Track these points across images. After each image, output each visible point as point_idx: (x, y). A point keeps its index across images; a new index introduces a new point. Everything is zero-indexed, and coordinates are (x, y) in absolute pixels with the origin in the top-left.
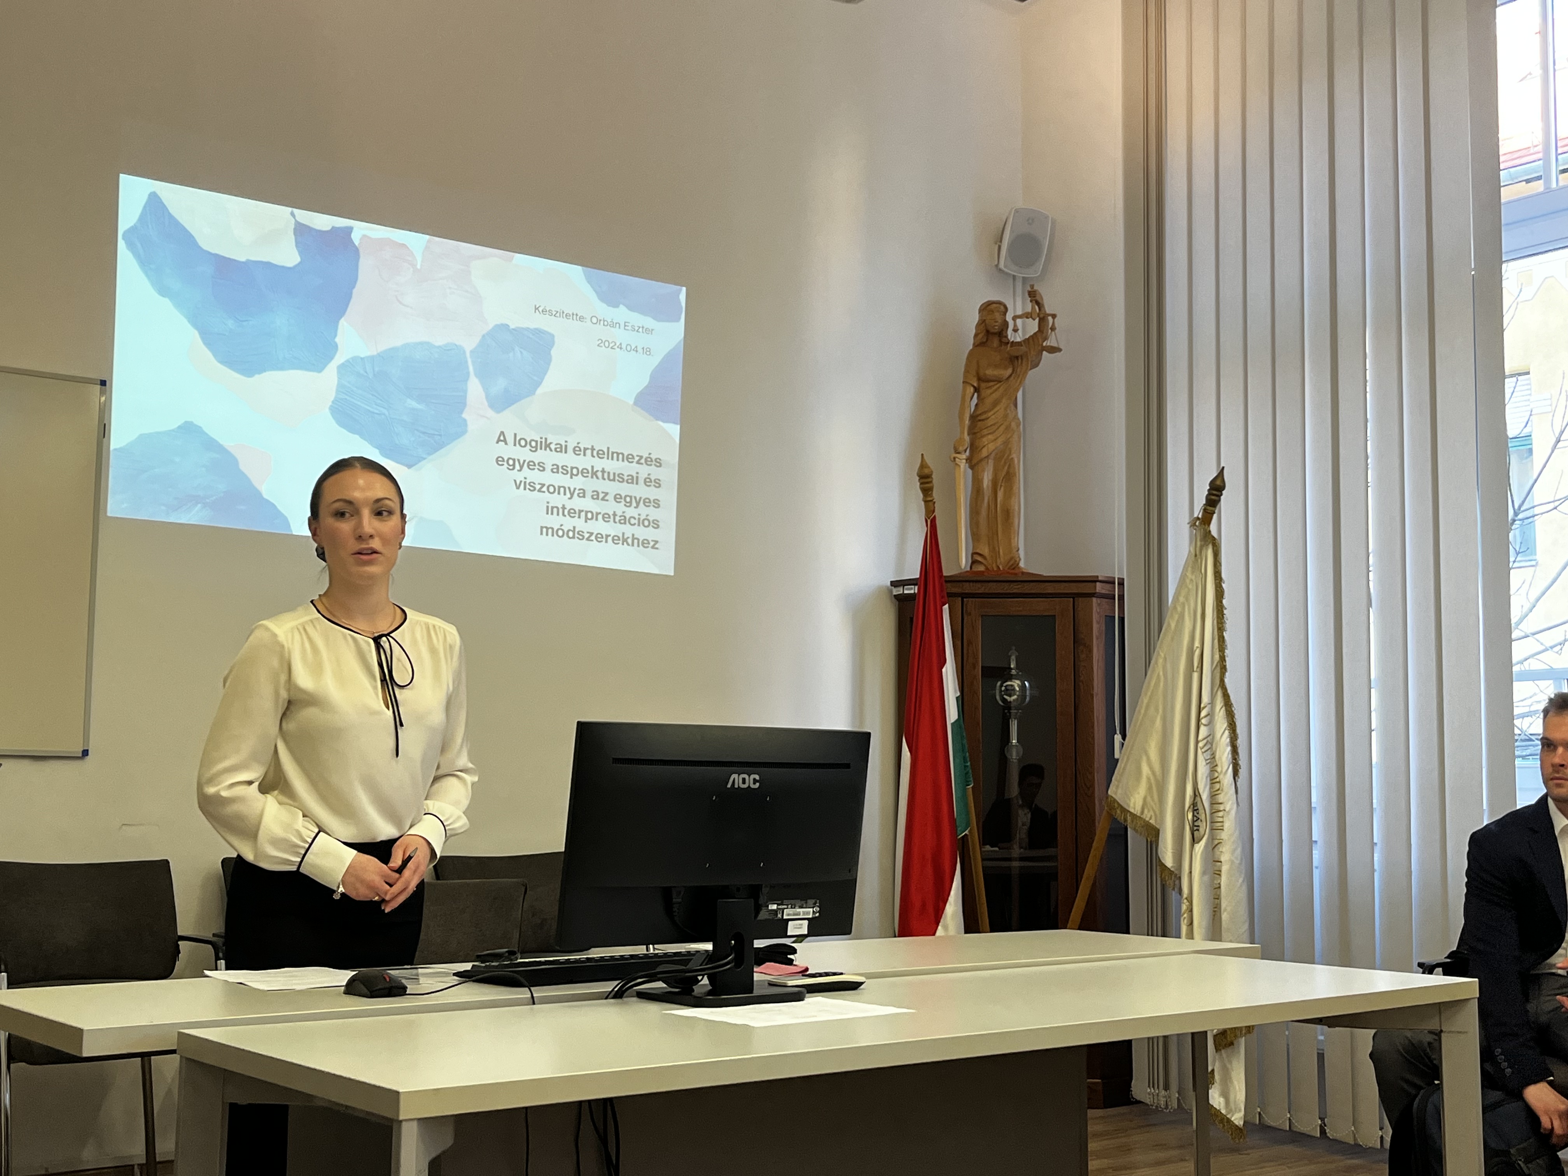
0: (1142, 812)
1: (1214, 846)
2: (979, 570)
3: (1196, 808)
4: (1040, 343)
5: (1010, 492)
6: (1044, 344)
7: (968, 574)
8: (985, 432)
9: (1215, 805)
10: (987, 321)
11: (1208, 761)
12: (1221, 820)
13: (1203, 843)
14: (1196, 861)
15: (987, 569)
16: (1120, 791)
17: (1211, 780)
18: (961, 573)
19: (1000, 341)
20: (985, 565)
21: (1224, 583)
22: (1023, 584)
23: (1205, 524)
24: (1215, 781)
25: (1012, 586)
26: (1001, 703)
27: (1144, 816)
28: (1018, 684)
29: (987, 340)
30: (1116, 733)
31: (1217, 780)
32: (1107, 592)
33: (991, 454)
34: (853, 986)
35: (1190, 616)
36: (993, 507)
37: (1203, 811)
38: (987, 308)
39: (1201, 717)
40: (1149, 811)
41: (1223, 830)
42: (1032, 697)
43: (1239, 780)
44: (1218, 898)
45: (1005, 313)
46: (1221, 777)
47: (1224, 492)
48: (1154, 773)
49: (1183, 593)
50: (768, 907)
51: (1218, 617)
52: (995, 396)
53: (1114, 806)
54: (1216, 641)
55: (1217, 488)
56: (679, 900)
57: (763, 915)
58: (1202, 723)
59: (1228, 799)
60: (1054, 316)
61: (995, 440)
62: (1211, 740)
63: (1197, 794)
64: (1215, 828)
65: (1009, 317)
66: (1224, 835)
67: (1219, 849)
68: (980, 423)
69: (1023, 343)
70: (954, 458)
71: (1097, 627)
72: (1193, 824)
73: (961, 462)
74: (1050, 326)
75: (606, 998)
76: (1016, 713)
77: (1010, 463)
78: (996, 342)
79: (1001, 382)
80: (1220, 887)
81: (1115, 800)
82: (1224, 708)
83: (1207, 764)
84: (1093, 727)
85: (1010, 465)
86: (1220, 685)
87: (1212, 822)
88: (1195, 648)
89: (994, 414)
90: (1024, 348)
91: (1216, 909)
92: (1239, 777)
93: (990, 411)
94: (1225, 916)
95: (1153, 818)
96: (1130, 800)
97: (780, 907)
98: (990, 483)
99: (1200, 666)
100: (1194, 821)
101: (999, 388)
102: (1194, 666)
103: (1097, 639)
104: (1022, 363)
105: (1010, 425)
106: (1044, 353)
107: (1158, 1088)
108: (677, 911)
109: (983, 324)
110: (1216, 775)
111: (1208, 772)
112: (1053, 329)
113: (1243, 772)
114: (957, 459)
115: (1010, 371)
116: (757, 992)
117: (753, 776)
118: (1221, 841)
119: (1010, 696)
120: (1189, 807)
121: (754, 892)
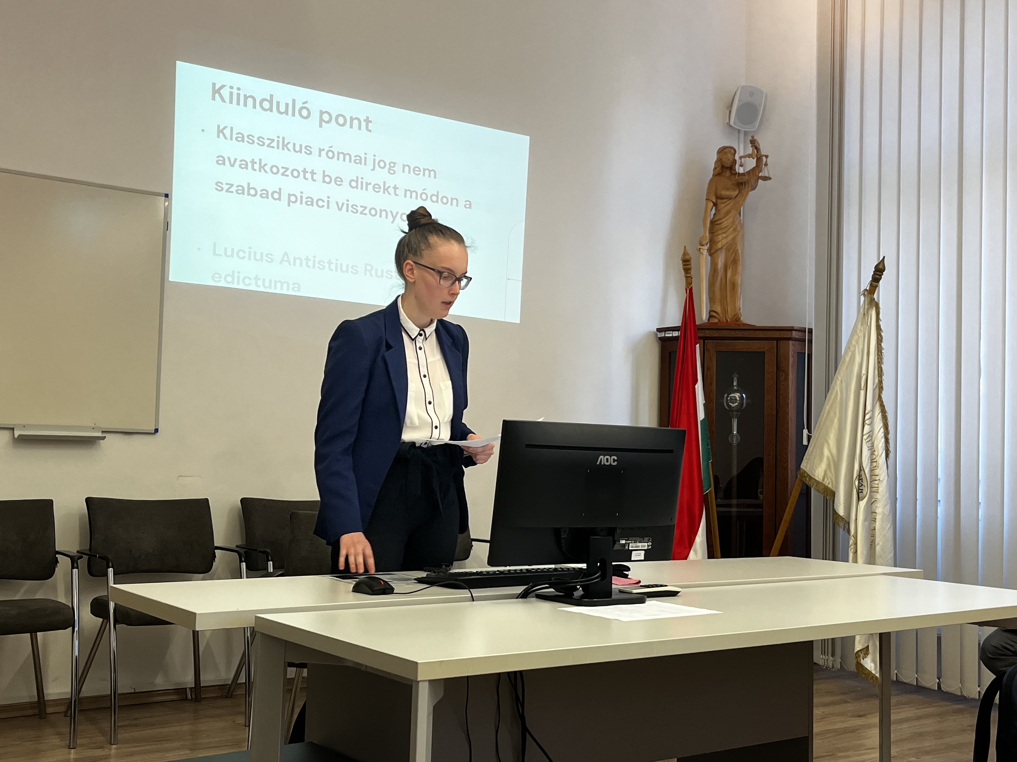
0: (823, 480)
1: (871, 503)
2: (714, 322)
3: (860, 478)
4: (757, 174)
5: (735, 272)
6: (760, 175)
7: (707, 324)
8: (720, 232)
9: (873, 477)
10: (722, 159)
11: (870, 448)
12: (877, 486)
13: (865, 500)
14: (860, 512)
15: (719, 321)
16: (809, 466)
17: (871, 460)
18: (702, 324)
19: (731, 172)
20: (718, 318)
21: (883, 332)
22: (744, 331)
23: (871, 294)
24: (873, 461)
25: (737, 332)
26: (727, 408)
27: (824, 483)
28: (739, 396)
29: (722, 172)
30: (804, 428)
31: (875, 460)
32: (799, 337)
33: (724, 246)
34: (673, 594)
35: (859, 353)
36: (724, 281)
37: (866, 480)
38: (722, 151)
39: (865, 419)
40: (828, 480)
41: (878, 492)
42: (747, 404)
43: (889, 460)
44: (873, 536)
45: (734, 154)
46: (877, 458)
47: (884, 273)
48: (832, 454)
49: (855, 338)
50: (620, 541)
51: (878, 354)
52: (726, 208)
53: (805, 475)
54: (876, 371)
55: (879, 271)
56: (566, 536)
57: (617, 547)
58: (866, 423)
59: (882, 472)
60: (767, 157)
61: (726, 237)
62: (871, 434)
63: (862, 468)
64: (873, 491)
65: (737, 157)
66: (878, 496)
67: (875, 504)
68: (716, 226)
69: (746, 174)
70: (700, 249)
71: (792, 360)
72: (859, 488)
73: (704, 252)
74: (764, 164)
75: (517, 598)
76: (737, 414)
77: (736, 252)
78: (728, 173)
79: (731, 199)
80: (875, 529)
81: (805, 472)
82: (880, 414)
83: (869, 450)
84: (788, 424)
85: (736, 254)
86: (878, 398)
87: (871, 487)
88: (862, 375)
89: (727, 220)
90: (747, 177)
91: (871, 543)
92: (889, 458)
93: (725, 218)
94: (878, 548)
95: (830, 484)
96: (816, 472)
97: (627, 542)
98: (723, 266)
99: (865, 386)
100: (859, 487)
101: (730, 203)
102: (862, 386)
103: (792, 367)
104: (745, 188)
105: (736, 227)
106: (760, 181)
107: (828, 655)
108: (564, 543)
109: (720, 162)
110: (874, 457)
111: (869, 455)
112: (766, 165)
113: (891, 455)
114: (701, 250)
115: (737, 192)
116: (614, 597)
117: (613, 457)
118: (876, 499)
119: (733, 403)
120: (856, 478)
121: (611, 532)
